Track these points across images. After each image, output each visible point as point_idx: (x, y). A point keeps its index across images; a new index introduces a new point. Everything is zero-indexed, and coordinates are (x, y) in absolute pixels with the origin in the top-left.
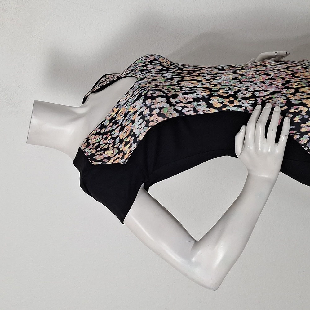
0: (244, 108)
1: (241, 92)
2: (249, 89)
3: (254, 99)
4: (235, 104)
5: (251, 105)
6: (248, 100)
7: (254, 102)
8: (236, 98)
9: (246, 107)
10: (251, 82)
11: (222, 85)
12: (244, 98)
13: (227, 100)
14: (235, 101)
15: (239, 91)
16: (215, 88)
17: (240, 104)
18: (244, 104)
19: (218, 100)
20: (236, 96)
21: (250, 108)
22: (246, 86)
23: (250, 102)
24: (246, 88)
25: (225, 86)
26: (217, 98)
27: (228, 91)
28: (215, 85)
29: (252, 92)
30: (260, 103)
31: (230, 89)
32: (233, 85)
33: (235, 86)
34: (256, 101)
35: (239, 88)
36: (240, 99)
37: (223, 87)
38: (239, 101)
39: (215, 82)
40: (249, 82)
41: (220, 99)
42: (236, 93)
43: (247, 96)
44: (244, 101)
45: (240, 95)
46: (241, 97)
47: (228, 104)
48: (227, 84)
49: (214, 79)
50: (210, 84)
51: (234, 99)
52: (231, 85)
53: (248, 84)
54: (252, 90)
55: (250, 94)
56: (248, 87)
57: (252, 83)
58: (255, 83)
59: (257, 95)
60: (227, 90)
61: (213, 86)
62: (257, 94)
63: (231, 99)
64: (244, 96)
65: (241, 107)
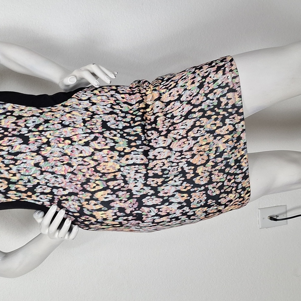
0: (42, 203)
1: (40, 186)
2: (48, 183)
3: (52, 196)
4: (32, 198)
5: (48, 200)
6: (46, 196)
7: (51, 198)
8: (34, 193)
9: (43, 202)
10: (53, 173)
11: (21, 175)
12: (42, 193)
13: (25, 195)
14: (33, 196)
15: (38, 184)
16: (14, 179)
17: (38, 199)
18: (41, 199)
19: (15, 195)
20: (35, 190)
21: (47, 204)
22: (46, 179)
23: (47, 198)
24: (46, 181)
25: (24, 176)
26: (15, 192)
27: (27, 184)
28: (14, 175)
29: (51, 189)
30: (57, 202)
31: (29, 181)
32: (33, 175)
33: (35, 178)
34: (53, 199)
35: (38, 181)
36: (39, 194)
37: (22, 177)
38: (37, 196)
39: (14, 170)
40: (50, 172)
41: (18, 193)
42: (35, 186)
43: (46, 191)
44: (42, 196)
45: (38, 190)
46: (39, 192)
47: (26, 198)
48: (27, 174)
49: (14, 164)
50: (9, 173)
51: (33, 194)
52: (31, 175)
53: (49, 176)
54: (52, 185)
55: (48, 190)
56: (48, 180)
57: (53, 176)
58: (56, 175)
59: (55, 193)
60: (27, 182)
61: (12, 175)
62: (55, 191)
63: (29, 193)
64: (42, 191)
65: (39, 201)
